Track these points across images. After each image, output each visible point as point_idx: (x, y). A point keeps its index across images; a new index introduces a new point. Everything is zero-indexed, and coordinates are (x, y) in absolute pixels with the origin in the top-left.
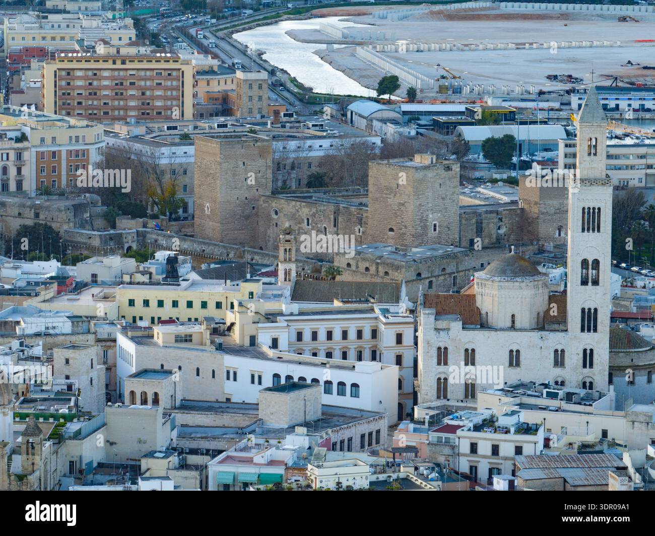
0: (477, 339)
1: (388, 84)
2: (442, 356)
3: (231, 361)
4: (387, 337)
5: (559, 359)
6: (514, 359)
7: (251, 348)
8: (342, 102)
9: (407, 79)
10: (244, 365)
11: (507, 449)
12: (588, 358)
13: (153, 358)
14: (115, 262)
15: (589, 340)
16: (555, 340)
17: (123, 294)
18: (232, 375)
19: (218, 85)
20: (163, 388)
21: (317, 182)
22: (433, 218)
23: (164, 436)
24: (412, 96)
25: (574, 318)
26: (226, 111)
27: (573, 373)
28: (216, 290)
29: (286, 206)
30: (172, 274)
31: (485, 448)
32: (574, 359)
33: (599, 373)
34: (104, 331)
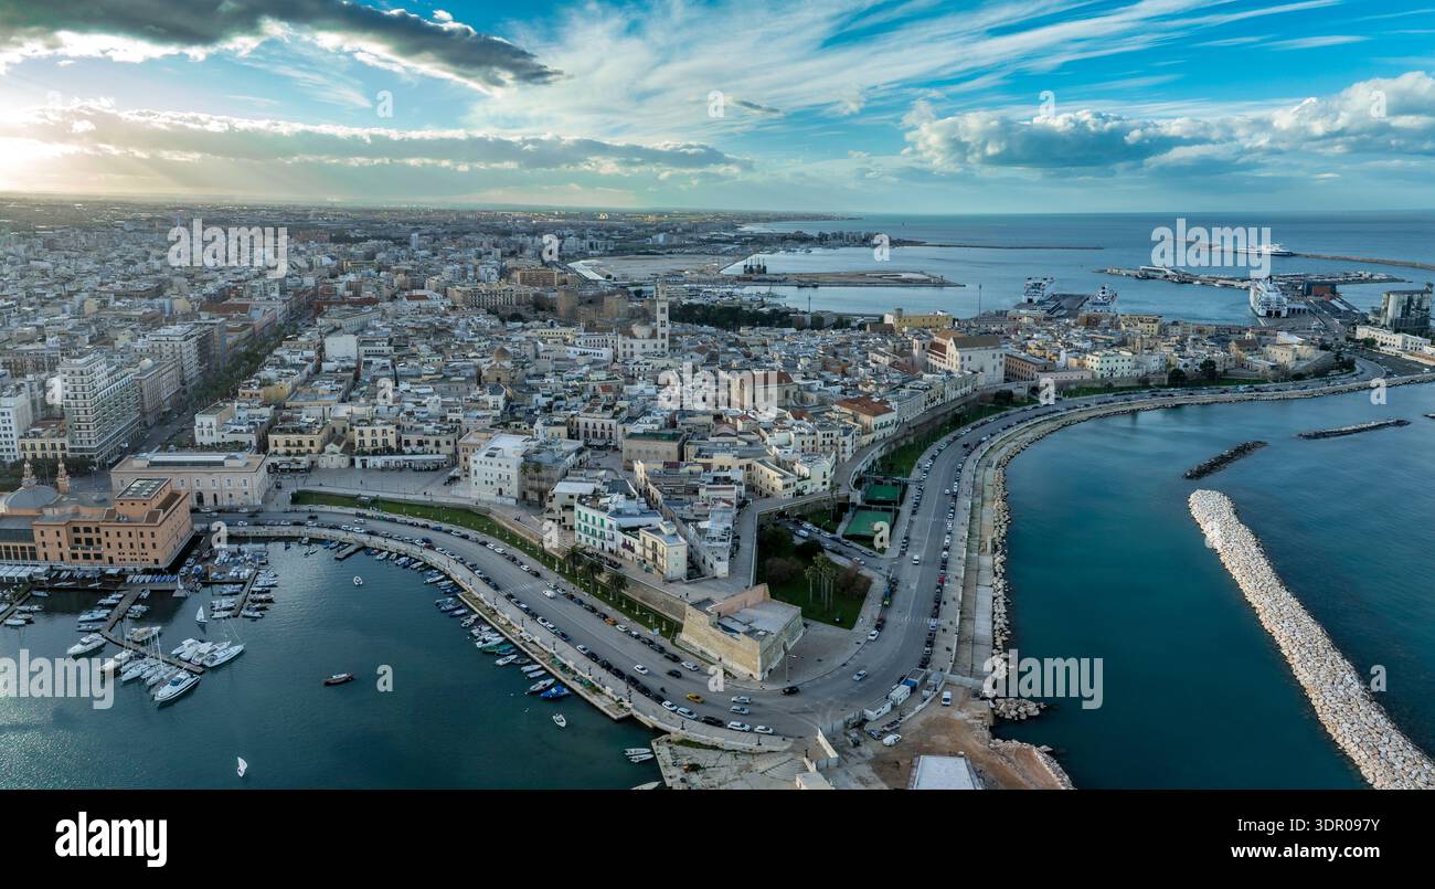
0: (634, 341)
1: (609, 277)
2: (625, 346)
3: (568, 348)
4: (610, 342)
5: (655, 346)
6: (644, 346)
7: (574, 345)
8: (597, 281)
9: (614, 275)
10: (572, 349)
11: (642, 369)
12: (663, 346)
13: (548, 347)
14: (537, 322)
15: (663, 341)
16: (655, 341)
17: (539, 331)
18: (569, 352)
19: (563, 277)
20: (551, 355)
21: (590, 302)
22: (621, 311)
23: (551, 367)
24: (615, 279)
25: (659, 335)
26: (566, 283)
27: (659, 350)
28: (564, 330)
29: (582, 308)
30: (552, 325)
31: (636, 369)
32: (659, 346)
33: (666, 349)
34: (534, 340)
